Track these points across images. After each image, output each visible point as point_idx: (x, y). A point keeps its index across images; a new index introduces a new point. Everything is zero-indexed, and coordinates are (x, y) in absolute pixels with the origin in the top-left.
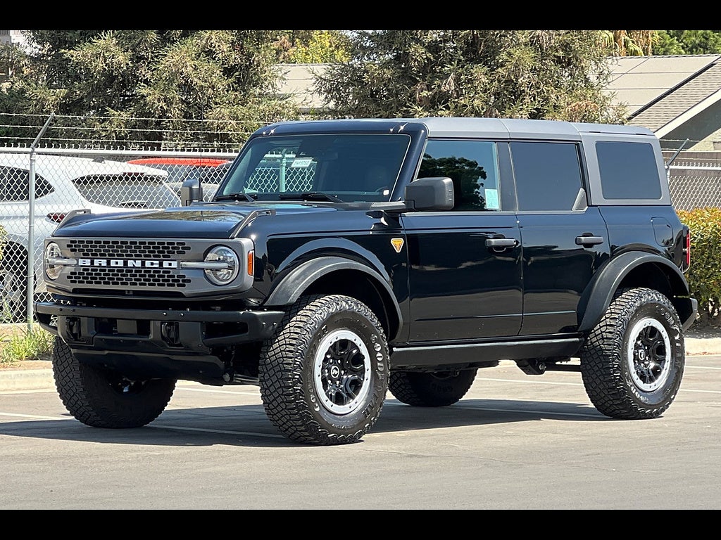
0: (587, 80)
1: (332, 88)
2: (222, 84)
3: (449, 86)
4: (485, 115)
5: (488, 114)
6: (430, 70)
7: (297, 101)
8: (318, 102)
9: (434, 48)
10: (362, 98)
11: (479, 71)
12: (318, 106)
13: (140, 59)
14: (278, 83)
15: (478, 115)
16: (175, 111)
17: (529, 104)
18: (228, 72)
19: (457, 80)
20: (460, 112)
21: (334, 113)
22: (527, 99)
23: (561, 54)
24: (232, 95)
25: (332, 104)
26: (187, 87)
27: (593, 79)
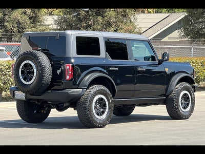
0: (131, 21)
1: (59, 23)
2: (29, 22)
3: (91, 23)
4: (101, 31)
5: (102, 30)
6: (86, 18)
7: (50, 27)
8: (55, 27)
9: (87, 12)
10: (68, 26)
11: (100, 18)
12: (55, 28)
13: (5, 15)
14: (45, 21)
15: (99, 30)
16: (16, 29)
17: (114, 27)
18: (30, 19)
19: (94, 21)
20: (94, 30)
21: (59, 30)
22: (113, 26)
23: (123, 13)
24: (32, 25)
25: (59, 28)
26: (19, 23)
27: (132, 20)
